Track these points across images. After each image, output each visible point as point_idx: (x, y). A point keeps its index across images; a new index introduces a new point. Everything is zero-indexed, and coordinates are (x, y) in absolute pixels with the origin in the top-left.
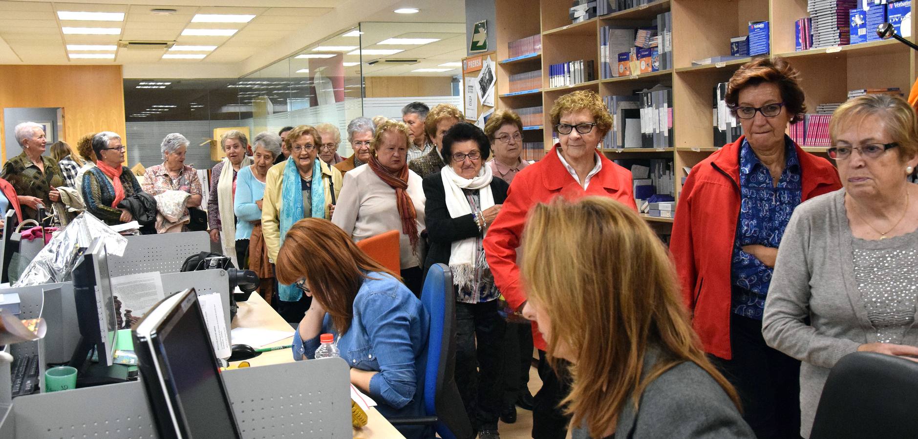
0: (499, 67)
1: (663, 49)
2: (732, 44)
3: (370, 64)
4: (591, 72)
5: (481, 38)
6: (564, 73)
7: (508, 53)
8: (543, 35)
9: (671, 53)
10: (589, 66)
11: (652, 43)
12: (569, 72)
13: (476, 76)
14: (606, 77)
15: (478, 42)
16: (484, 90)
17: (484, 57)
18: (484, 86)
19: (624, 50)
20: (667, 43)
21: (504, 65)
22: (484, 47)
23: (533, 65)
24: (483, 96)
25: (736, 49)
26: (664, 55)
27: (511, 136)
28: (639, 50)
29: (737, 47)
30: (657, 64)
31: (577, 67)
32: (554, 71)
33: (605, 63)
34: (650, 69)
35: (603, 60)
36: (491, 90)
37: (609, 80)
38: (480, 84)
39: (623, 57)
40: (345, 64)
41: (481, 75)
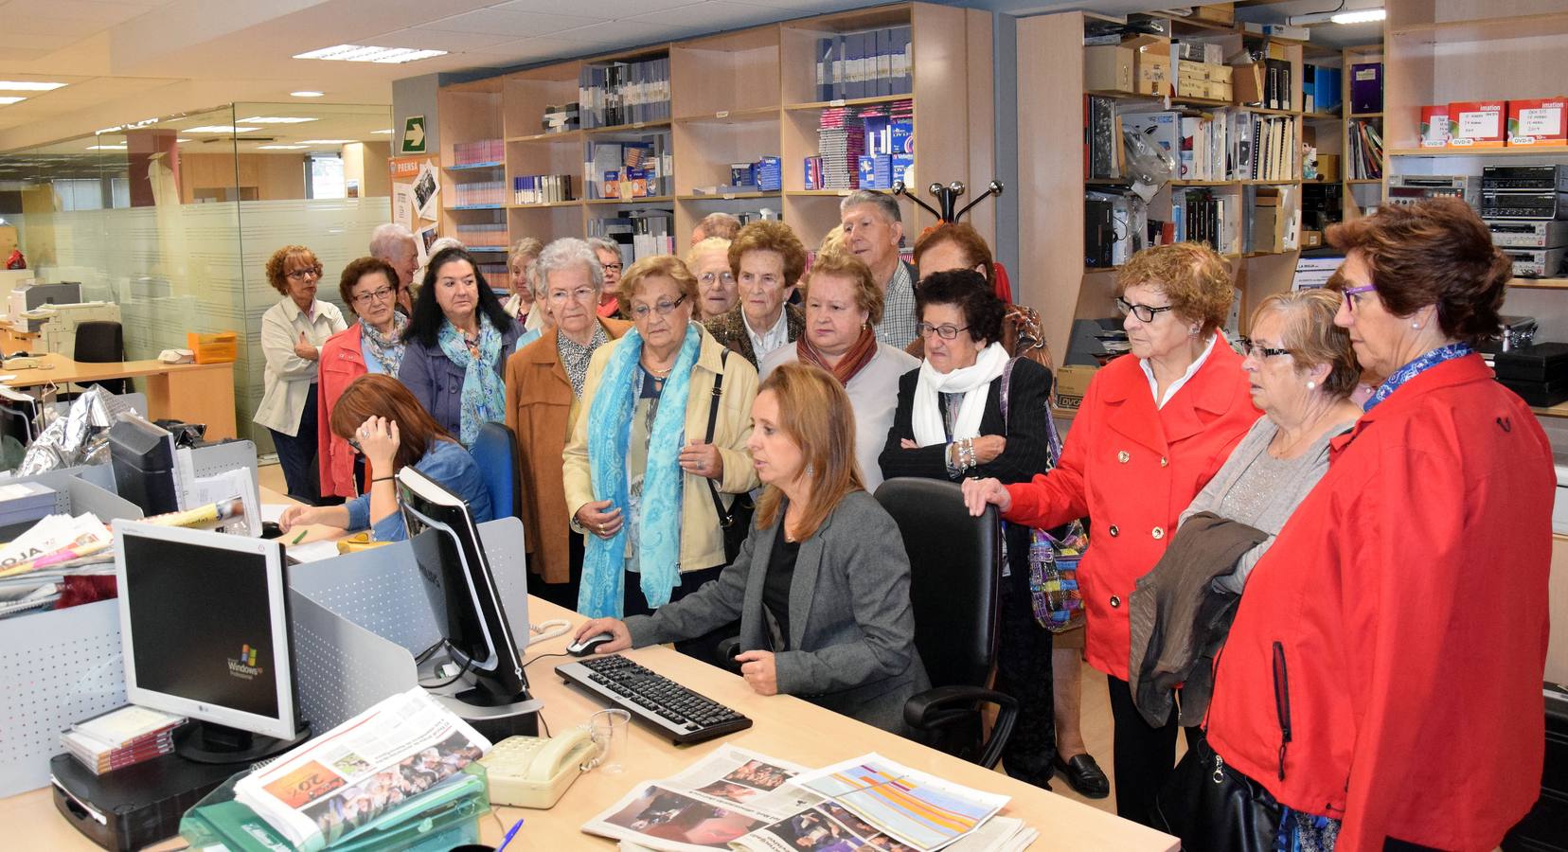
0: (444, 174)
1: (662, 173)
2: (733, 170)
3: (205, 142)
4: (570, 188)
5: (416, 135)
6: (534, 188)
7: (453, 158)
8: (508, 143)
9: (672, 178)
10: (566, 182)
11: (647, 164)
12: (541, 187)
13: (410, 182)
14: (591, 198)
15: (412, 141)
16: (422, 200)
17: (421, 160)
18: (422, 196)
19: (612, 168)
20: (666, 167)
21: (448, 172)
22: (421, 147)
23: (485, 176)
24: (421, 208)
25: (737, 176)
26: (663, 179)
28: (630, 170)
29: (739, 174)
30: (653, 188)
31: (551, 182)
32: (520, 184)
33: (590, 182)
34: (644, 193)
35: (587, 178)
36: (433, 200)
37: (594, 200)
38: (417, 192)
39: (612, 176)
41: (417, 182)
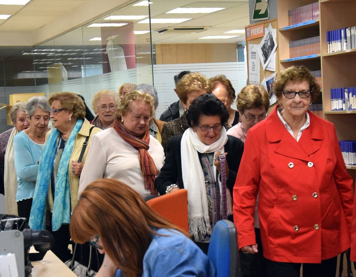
0: (280, 34)
3: (159, 32)
5: (262, 7)
6: (341, 39)
7: (288, 21)
8: (321, 3)
12: (346, 37)
13: (259, 43)
15: (260, 10)
16: (266, 55)
17: (266, 24)
18: (266, 52)
21: (284, 32)
22: (265, 15)
23: (312, 31)
24: (265, 62)
31: (353, 32)
32: (331, 37)
36: (273, 56)
38: (263, 50)
40: (136, 32)
41: (263, 42)
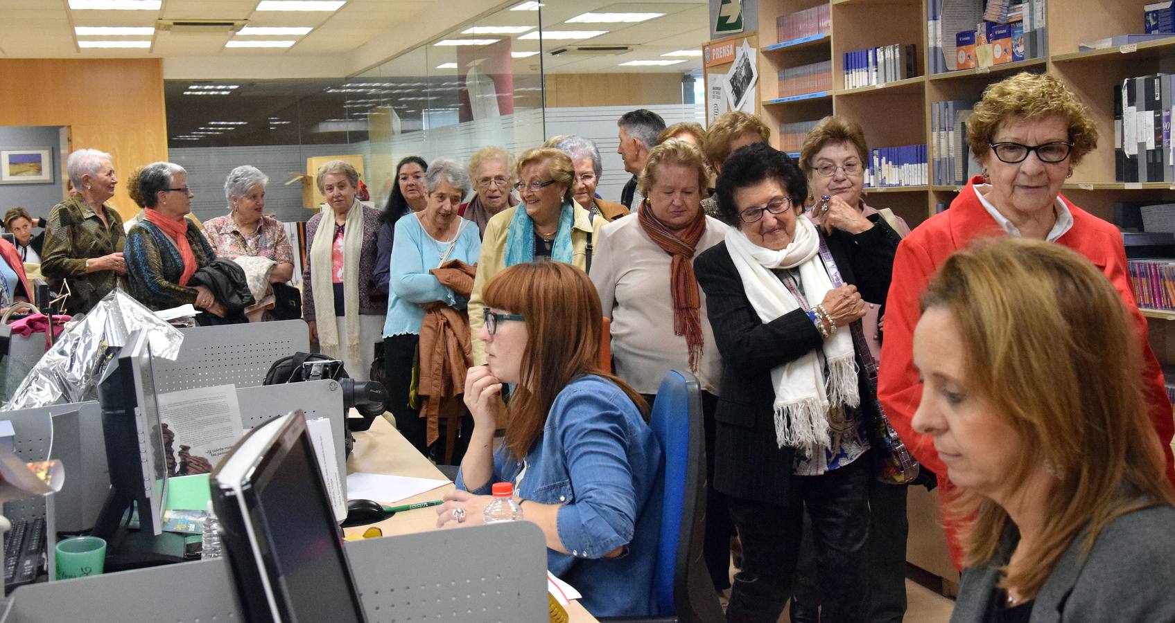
0: (762, 57)
1: (1032, 24)
2: (1147, 14)
3: (554, 53)
4: (912, 62)
5: (732, 12)
6: (868, 66)
7: (776, 35)
8: (834, 6)
9: (1044, 31)
10: (908, 54)
11: (1013, 16)
12: (876, 63)
13: (726, 72)
14: (936, 72)
15: (729, 16)
16: (738, 93)
17: (738, 41)
18: (738, 88)
19: (966, 28)
20: (1038, 15)
21: (769, 54)
22: (737, 25)
23: (817, 52)
24: (736, 103)
25: (1153, 23)
26: (1033, 35)
27: (839, 164)
28: (991, 26)
29: (1156, 19)
30: (1021, 49)
31: (889, 55)
32: (852, 62)
33: (935, 48)
34: (1010, 57)
35: (931, 44)
36: (750, 93)
37: (941, 75)
38: (732, 83)
39: (964, 39)
40: (514, 55)
41: (732, 71)
